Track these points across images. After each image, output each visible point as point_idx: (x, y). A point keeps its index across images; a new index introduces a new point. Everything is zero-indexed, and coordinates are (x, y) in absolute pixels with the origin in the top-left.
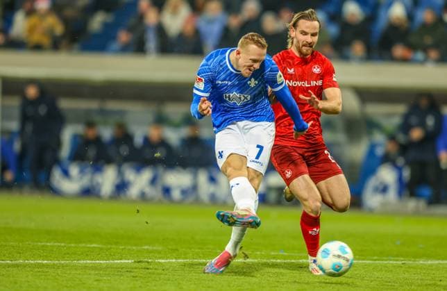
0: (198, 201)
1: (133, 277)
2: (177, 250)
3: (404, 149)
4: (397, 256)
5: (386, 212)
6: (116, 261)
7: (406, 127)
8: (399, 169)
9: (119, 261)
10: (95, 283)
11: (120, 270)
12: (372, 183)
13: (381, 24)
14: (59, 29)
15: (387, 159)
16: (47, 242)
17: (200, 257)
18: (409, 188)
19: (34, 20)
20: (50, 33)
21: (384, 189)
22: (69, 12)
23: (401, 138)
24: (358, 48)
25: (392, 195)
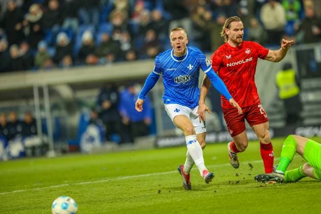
3: (101, 115)
4: (106, 177)
5: (96, 152)
7: (100, 102)
8: (99, 127)
12: (85, 137)
13: (79, 45)
15: (92, 122)
18: (106, 137)
21: (92, 139)
23: (98, 109)
24: (67, 61)
25: (97, 143)
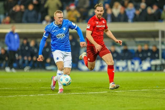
0: (128, 71)
1: (108, 97)
2: (122, 87)
6: (101, 92)
9: (102, 92)
10: (95, 100)
11: (103, 95)
14: (79, 15)
16: (78, 87)
17: (130, 90)
19: (70, 13)
20: (76, 17)
22: (82, 10)
